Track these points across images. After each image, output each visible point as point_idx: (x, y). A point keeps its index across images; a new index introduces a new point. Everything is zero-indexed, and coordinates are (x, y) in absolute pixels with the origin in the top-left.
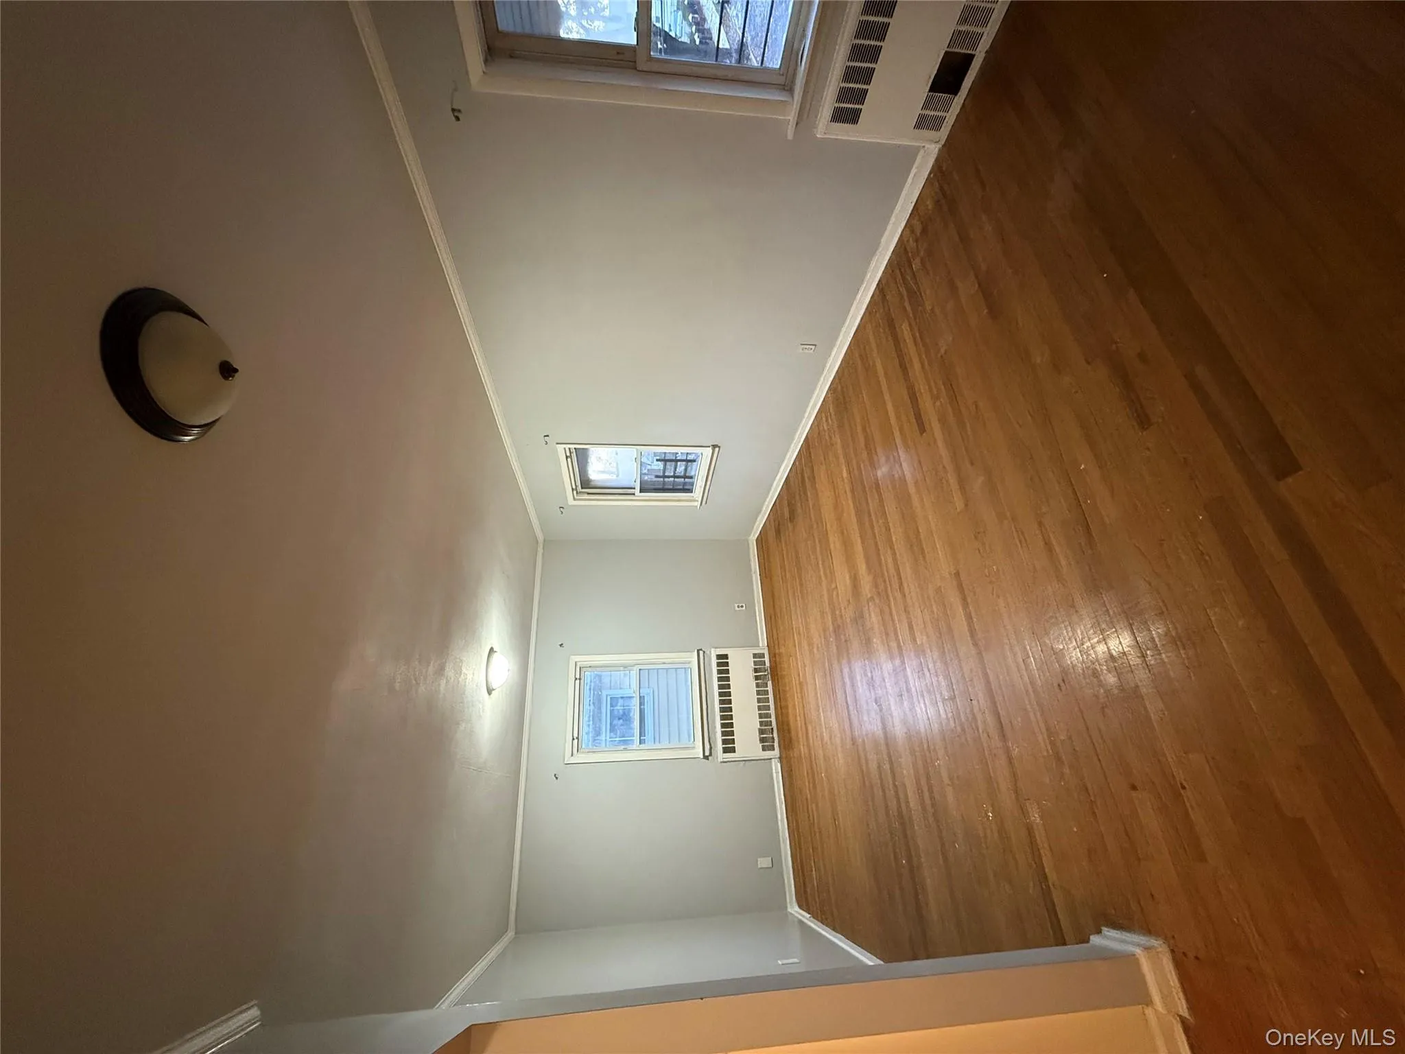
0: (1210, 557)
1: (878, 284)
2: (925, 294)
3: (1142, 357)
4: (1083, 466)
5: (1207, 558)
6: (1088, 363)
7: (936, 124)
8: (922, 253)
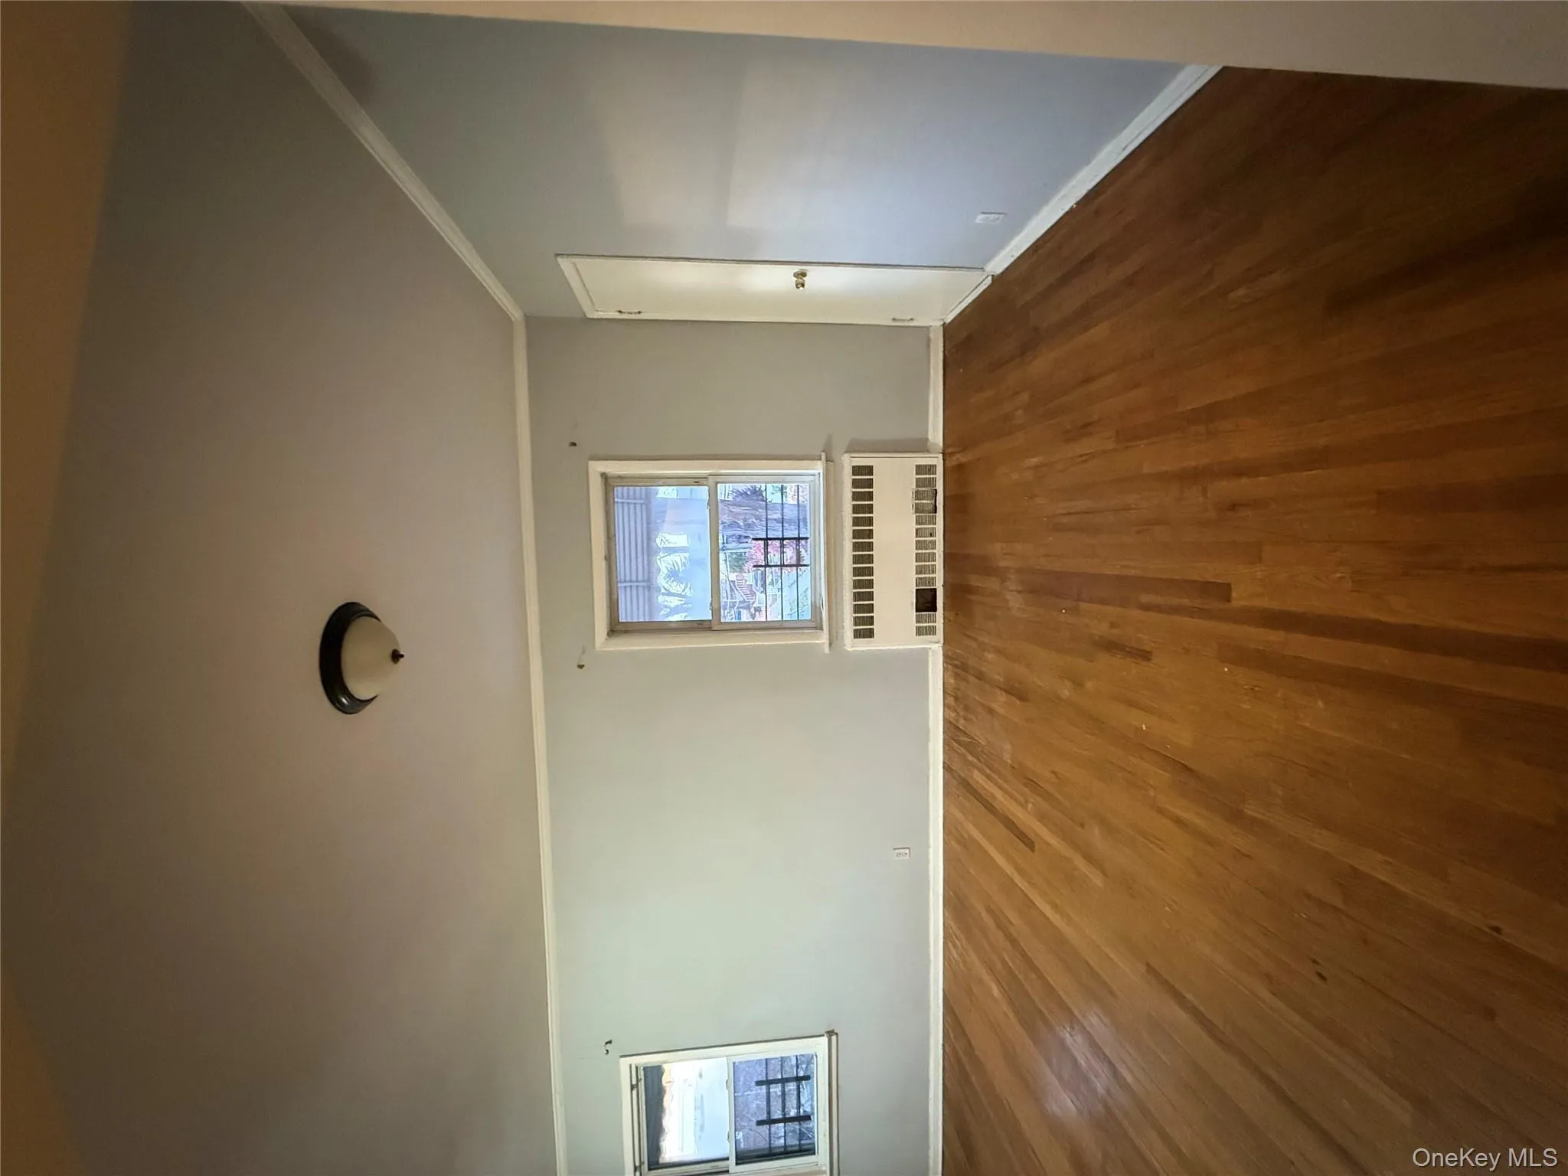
0: (1258, 686)
1: (944, 768)
2: (976, 736)
3: (1113, 625)
4: (1144, 727)
5: (1256, 689)
6: (1092, 661)
7: (932, 631)
8: (962, 713)
